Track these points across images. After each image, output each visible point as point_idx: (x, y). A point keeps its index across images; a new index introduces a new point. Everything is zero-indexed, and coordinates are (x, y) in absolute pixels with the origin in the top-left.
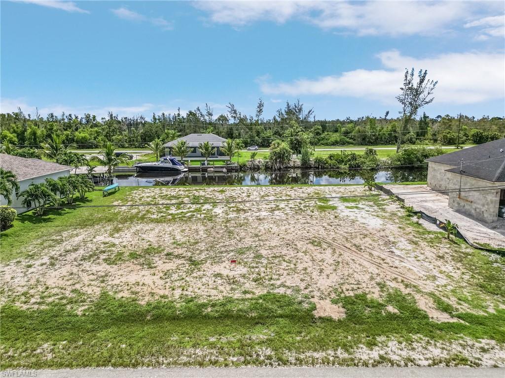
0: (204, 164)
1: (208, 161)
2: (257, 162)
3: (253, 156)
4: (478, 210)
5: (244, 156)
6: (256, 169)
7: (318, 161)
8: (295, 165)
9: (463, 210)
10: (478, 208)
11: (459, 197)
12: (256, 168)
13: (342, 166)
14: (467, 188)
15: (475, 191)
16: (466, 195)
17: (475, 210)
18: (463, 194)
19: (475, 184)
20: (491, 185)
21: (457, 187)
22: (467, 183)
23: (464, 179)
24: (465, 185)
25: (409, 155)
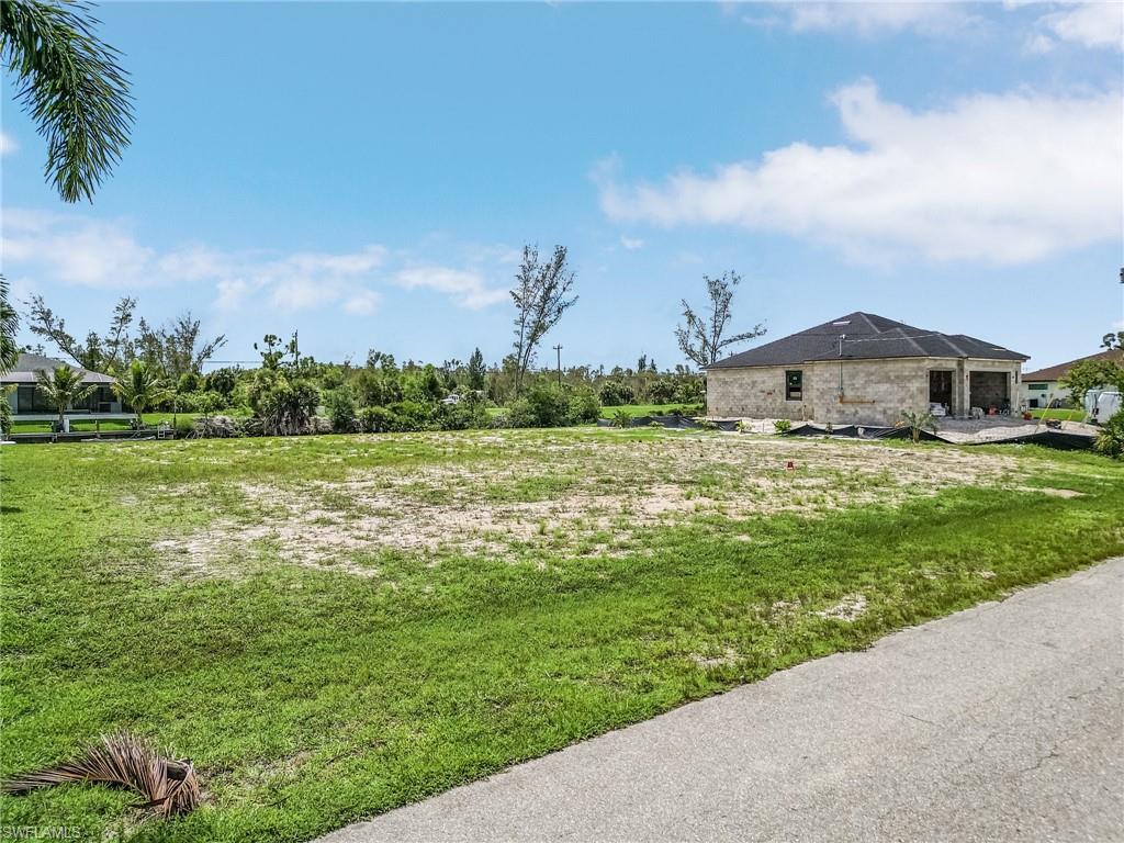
1: (71, 421)
4: (889, 412)
9: (856, 420)
10: (890, 409)
11: (842, 402)
14: (859, 382)
15: (879, 382)
16: (859, 394)
17: (885, 412)
18: (849, 394)
19: (876, 370)
20: (915, 365)
21: (834, 385)
22: (857, 373)
23: (848, 368)
24: (853, 377)
25: (543, 403)
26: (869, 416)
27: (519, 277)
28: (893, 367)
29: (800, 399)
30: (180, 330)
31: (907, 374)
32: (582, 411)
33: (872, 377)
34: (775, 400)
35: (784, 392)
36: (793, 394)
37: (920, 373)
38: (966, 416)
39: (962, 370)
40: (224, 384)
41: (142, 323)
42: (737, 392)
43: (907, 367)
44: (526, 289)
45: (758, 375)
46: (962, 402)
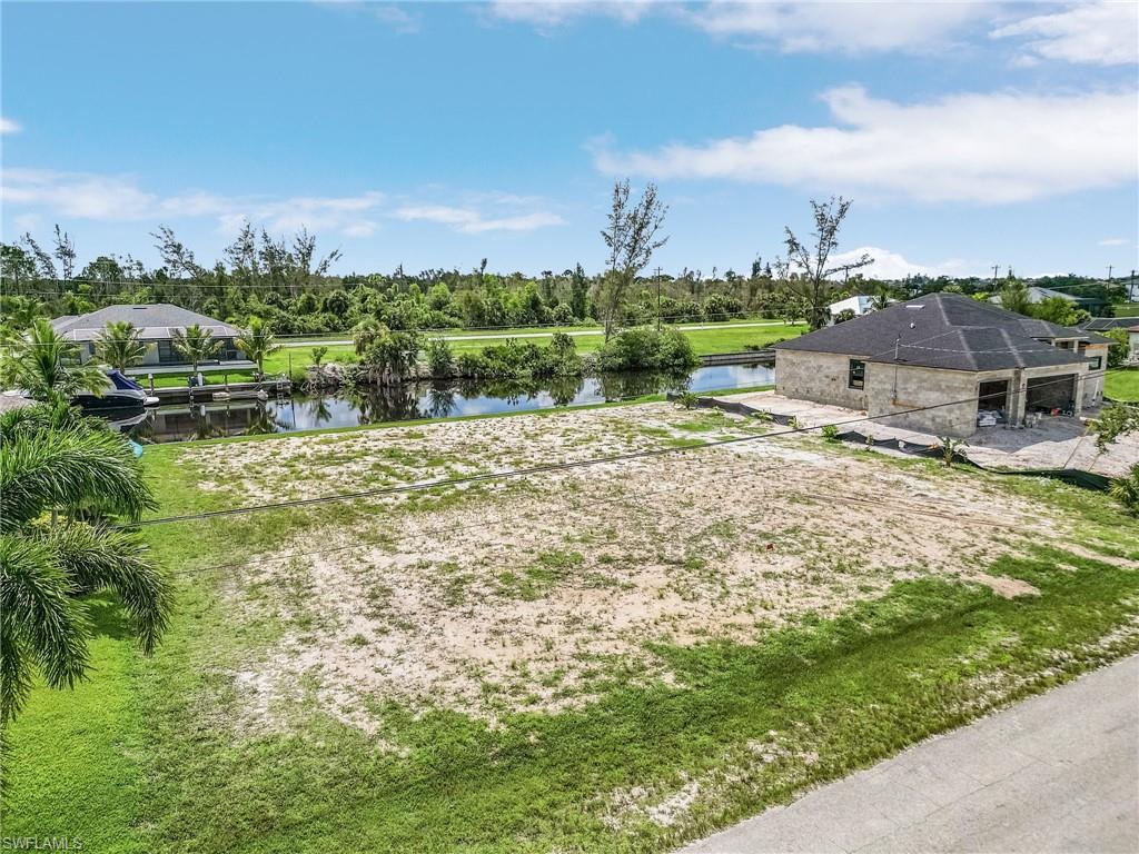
0: (194, 383)
1: (203, 373)
2: (328, 371)
3: (319, 355)
4: (938, 420)
5: (288, 358)
6: (332, 386)
7: (469, 363)
8: (420, 373)
9: (907, 423)
10: (939, 417)
11: (894, 404)
12: (330, 386)
13: (518, 371)
14: (912, 387)
15: (931, 390)
16: (911, 398)
17: (933, 420)
18: (902, 397)
19: (929, 378)
20: (965, 378)
21: (888, 386)
22: (911, 378)
23: (903, 371)
24: (906, 381)
25: (631, 345)
26: (918, 421)
27: (610, 216)
28: (945, 377)
29: (862, 388)
30: (298, 246)
31: (956, 385)
32: (672, 350)
33: (924, 384)
34: (838, 387)
35: (848, 380)
36: (856, 383)
37: (969, 386)
38: (1019, 424)
39: (1018, 379)
40: (339, 306)
41: (265, 236)
42: (803, 373)
43: (958, 378)
44: (617, 227)
45: (825, 360)
46: (1016, 411)
